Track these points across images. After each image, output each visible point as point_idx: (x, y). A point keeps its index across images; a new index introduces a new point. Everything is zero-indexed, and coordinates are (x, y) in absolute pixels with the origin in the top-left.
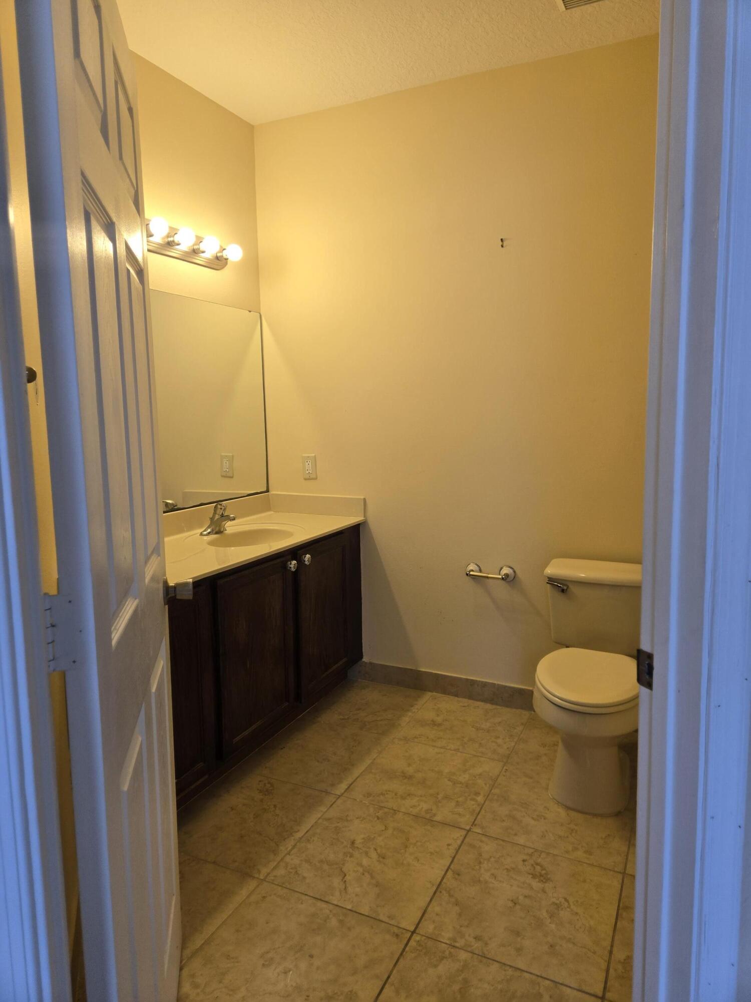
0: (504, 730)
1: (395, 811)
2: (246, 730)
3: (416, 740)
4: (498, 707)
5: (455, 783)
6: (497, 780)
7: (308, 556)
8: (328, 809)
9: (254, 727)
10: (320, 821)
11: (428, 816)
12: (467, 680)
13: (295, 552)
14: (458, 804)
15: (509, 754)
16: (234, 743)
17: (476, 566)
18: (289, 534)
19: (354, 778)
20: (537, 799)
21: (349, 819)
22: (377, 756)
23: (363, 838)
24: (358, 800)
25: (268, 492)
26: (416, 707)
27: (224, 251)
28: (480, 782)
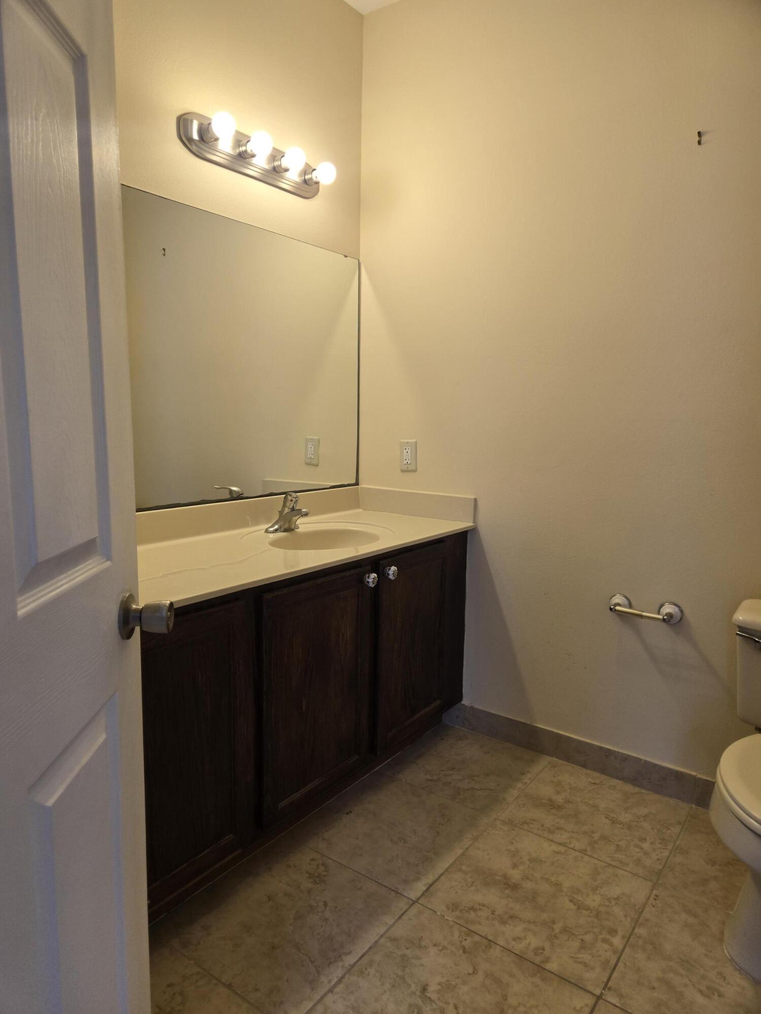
0: (652, 829)
1: (491, 943)
2: (298, 791)
3: (526, 826)
4: (643, 791)
5: (580, 907)
6: (642, 911)
7: (393, 568)
8: (396, 922)
9: (310, 786)
10: (383, 940)
11: (538, 960)
12: (601, 748)
13: (377, 562)
14: (583, 946)
15: (661, 870)
16: (280, 808)
17: (623, 598)
18: (374, 538)
19: (437, 877)
20: (706, 955)
21: (423, 944)
22: (471, 845)
23: (440, 984)
24: (438, 913)
25: (358, 485)
26: (529, 775)
27: (314, 172)
28: (617, 911)
